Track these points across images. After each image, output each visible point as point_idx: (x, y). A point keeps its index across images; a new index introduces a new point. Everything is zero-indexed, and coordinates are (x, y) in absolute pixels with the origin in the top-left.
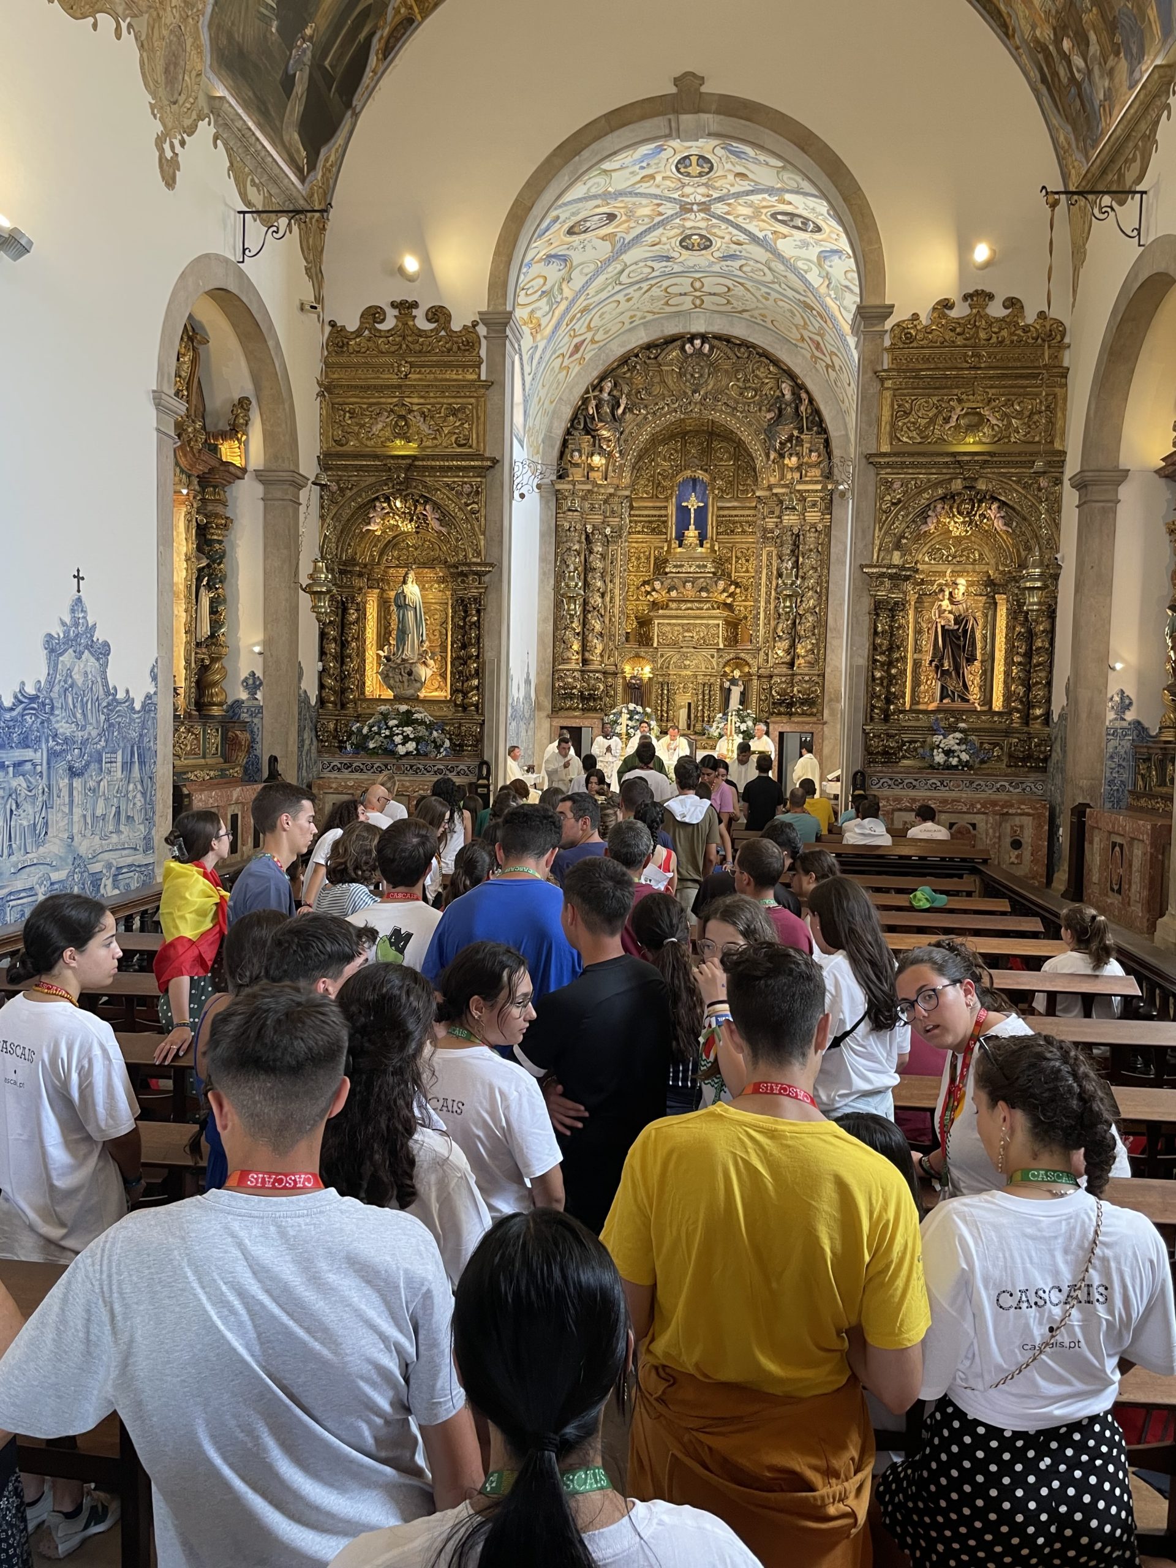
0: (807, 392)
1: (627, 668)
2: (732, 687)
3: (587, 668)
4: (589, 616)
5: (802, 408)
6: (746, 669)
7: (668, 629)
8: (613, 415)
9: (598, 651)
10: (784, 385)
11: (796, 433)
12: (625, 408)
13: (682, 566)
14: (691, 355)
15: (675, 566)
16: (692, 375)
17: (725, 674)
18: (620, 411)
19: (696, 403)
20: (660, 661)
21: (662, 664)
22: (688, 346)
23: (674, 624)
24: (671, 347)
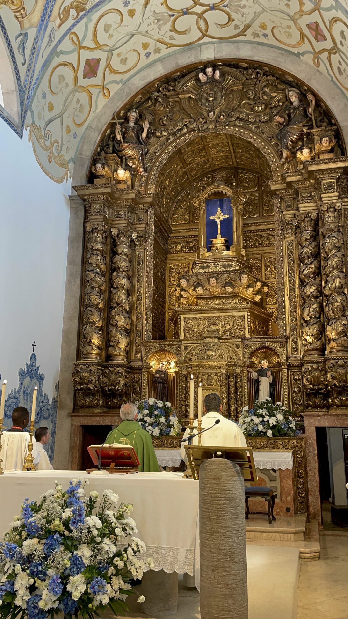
0: (314, 94)
1: (153, 364)
2: (262, 379)
3: (110, 363)
4: (113, 312)
5: (310, 110)
6: (275, 360)
7: (194, 323)
8: (138, 139)
9: (123, 347)
10: (291, 93)
11: (305, 130)
12: (148, 132)
13: (208, 267)
14: (205, 83)
15: (201, 268)
16: (207, 100)
17: (252, 365)
18: (144, 135)
19: (211, 122)
20: (184, 354)
21: (186, 357)
22: (201, 75)
23: (200, 318)
24: (186, 78)
